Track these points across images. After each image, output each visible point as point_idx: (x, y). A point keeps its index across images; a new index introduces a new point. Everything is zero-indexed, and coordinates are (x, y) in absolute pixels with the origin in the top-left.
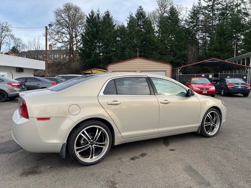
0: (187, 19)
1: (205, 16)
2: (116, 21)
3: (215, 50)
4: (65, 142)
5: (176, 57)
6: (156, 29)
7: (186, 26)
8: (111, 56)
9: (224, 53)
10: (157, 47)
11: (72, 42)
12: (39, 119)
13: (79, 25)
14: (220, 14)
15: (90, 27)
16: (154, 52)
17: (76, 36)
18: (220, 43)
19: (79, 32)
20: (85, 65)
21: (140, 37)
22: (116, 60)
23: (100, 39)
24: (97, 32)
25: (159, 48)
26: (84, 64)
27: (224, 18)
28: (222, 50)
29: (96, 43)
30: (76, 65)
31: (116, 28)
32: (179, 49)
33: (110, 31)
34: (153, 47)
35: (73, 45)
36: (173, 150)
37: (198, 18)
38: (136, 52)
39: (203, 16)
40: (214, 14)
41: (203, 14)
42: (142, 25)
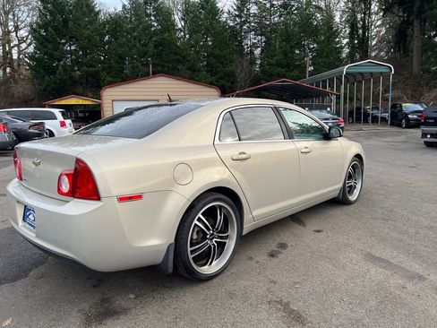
0: (232, 10)
1: (259, 8)
2: (101, 4)
3: (278, 65)
4: (173, 241)
5: (218, 76)
6: (180, 24)
7: (229, 21)
8: (98, 72)
9: (292, 71)
10: (184, 57)
11: (9, 42)
12: (122, 199)
13: (22, 7)
14: (281, 6)
15: (49, 11)
16: (180, 67)
17: (17, 29)
18: (285, 54)
19: (22, 22)
20: (45, 90)
21: (151, 38)
22: (108, 79)
23: (71, 38)
24: (66, 22)
25: (189, 58)
26: (42, 88)
27: (288, 13)
28: (288, 66)
29: (64, 44)
30: (22, 88)
31: (102, 17)
32: (222, 63)
33: (91, 23)
34: (176, 57)
35: (11, 48)
36: (319, 231)
37: (248, 10)
38: (147, 65)
39: (256, 7)
40: (272, 5)
41: (256, 3)
42: (154, 16)
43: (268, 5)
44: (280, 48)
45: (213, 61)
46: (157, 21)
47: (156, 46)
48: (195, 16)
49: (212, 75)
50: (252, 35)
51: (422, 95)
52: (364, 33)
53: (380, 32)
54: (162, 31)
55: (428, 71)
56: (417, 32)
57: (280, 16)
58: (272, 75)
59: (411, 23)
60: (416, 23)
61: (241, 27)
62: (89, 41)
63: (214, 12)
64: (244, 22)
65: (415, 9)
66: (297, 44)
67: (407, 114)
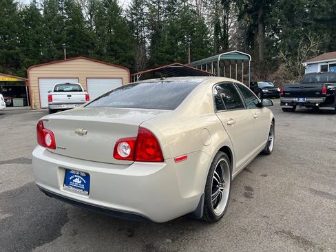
0: (129, 9)
1: (150, 9)
4: (204, 192)
5: (121, 60)
6: (87, 18)
7: (127, 18)
8: (17, 54)
10: (93, 44)
12: (177, 160)
14: (166, 9)
27: (172, 14)
36: (265, 176)
37: (142, 10)
38: (61, 48)
39: (148, 8)
40: (160, 8)
41: (148, 5)
42: (65, 9)
43: (157, 7)
44: (168, 39)
45: (116, 47)
46: (68, 14)
47: (69, 35)
48: (100, 12)
49: (116, 59)
50: (145, 29)
51: (267, 76)
52: (225, 31)
53: (233, 31)
54: (73, 22)
55: (270, 59)
56: (260, 32)
57: (166, 16)
58: (163, 60)
59: (257, 26)
60: (260, 26)
61: (137, 22)
62: (8, 28)
63: (116, 9)
64: (139, 19)
65: (259, 17)
66: (180, 37)
67: (261, 90)
